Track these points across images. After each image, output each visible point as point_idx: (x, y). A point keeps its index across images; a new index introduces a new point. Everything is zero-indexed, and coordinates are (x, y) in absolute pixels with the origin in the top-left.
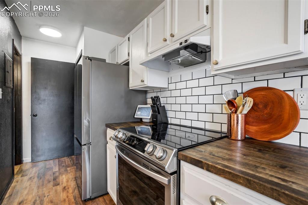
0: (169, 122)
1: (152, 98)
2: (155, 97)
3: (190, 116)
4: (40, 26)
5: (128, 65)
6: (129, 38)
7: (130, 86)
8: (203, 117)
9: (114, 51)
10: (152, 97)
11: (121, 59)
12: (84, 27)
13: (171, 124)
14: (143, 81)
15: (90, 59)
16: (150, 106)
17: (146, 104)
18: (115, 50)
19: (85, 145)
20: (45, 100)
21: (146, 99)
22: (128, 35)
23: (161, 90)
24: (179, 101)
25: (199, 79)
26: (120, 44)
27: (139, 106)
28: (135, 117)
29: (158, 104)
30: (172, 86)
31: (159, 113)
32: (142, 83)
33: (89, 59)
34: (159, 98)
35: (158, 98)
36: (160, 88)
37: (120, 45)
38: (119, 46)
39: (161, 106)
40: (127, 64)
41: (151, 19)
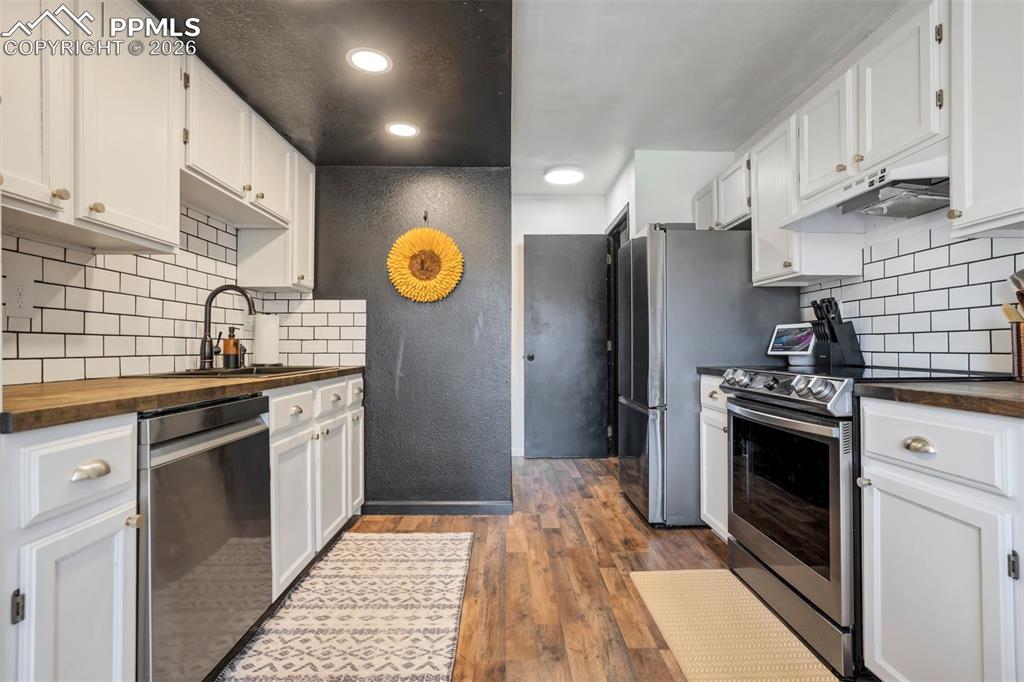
0: (868, 363)
1: (814, 304)
2: (823, 301)
3: (925, 343)
4: (546, 170)
5: (750, 229)
6: (749, 163)
7: (755, 278)
8: (961, 342)
9: (706, 196)
10: (815, 302)
11: (729, 213)
12: (636, 151)
13: (872, 367)
14: (788, 265)
15: (663, 228)
16: (809, 325)
17: (799, 320)
18: (710, 191)
19: (654, 408)
20: (547, 324)
21: (799, 308)
22: (747, 154)
23: (842, 281)
24: (894, 305)
25: (949, 245)
26: (724, 177)
27: (779, 327)
28: (769, 352)
29: (833, 318)
30: (873, 271)
31: (834, 339)
32: (788, 269)
33: (661, 229)
34: (836, 304)
35: (830, 302)
36: (840, 278)
37: (724, 180)
38: (722, 184)
39: (841, 322)
40: (746, 225)
41: (806, 118)
